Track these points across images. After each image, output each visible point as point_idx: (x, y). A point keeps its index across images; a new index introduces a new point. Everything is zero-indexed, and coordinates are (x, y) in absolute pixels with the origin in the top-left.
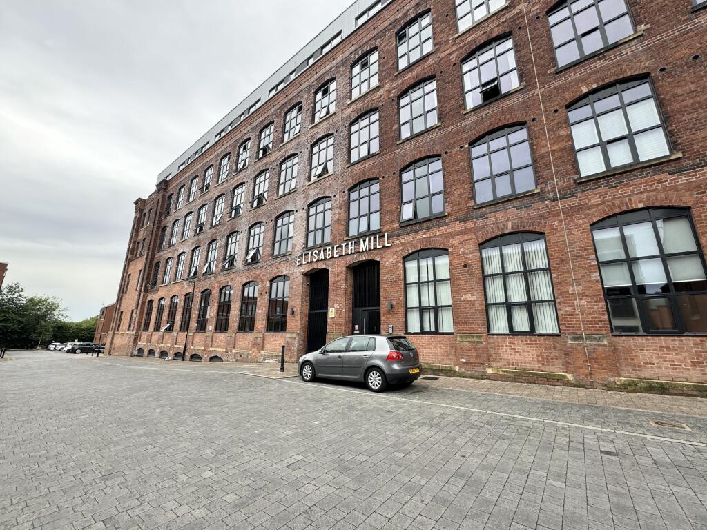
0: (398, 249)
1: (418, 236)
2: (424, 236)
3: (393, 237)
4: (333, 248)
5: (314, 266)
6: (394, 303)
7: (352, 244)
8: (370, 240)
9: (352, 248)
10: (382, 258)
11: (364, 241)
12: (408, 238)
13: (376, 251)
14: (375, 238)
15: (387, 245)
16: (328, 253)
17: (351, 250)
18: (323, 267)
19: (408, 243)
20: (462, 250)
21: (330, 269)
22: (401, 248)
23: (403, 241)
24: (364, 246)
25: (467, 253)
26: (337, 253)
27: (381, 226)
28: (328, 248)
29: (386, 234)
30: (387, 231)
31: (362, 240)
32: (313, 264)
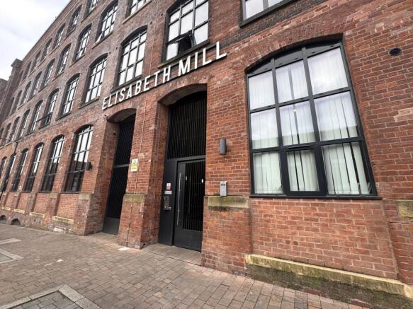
0: (238, 59)
1: (274, 31)
3: (228, 45)
4: (143, 82)
5: (121, 108)
6: (230, 142)
7: (167, 70)
8: (193, 58)
9: (167, 75)
10: (212, 77)
11: (184, 62)
12: (255, 39)
13: (201, 71)
14: (200, 54)
15: (218, 57)
16: (137, 87)
17: (166, 77)
18: (130, 107)
19: (256, 45)
21: (138, 108)
22: (243, 56)
23: (246, 45)
24: (183, 68)
26: (147, 86)
27: (209, 36)
28: (138, 82)
29: (218, 44)
30: (220, 40)
31: (181, 62)
32: (120, 105)
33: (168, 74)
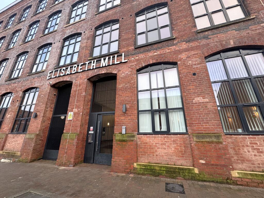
0: (133, 64)
1: (150, 54)
2: (156, 54)
3: (128, 56)
4: (78, 66)
5: (61, 79)
6: (128, 106)
7: (94, 62)
8: (109, 58)
10: (119, 71)
11: (105, 59)
12: (141, 56)
13: (114, 66)
14: (114, 57)
15: (123, 61)
16: (74, 69)
17: (93, 66)
18: (68, 80)
19: (142, 59)
20: (190, 62)
21: (74, 81)
22: (136, 63)
23: (137, 58)
24: (103, 63)
25: (195, 65)
26: (81, 69)
27: (119, 49)
28: (74, 66)
29: (123, 54)
30: (124, 52)
31: (102, 59)
32: (61, 77)
33: (95, 64)
